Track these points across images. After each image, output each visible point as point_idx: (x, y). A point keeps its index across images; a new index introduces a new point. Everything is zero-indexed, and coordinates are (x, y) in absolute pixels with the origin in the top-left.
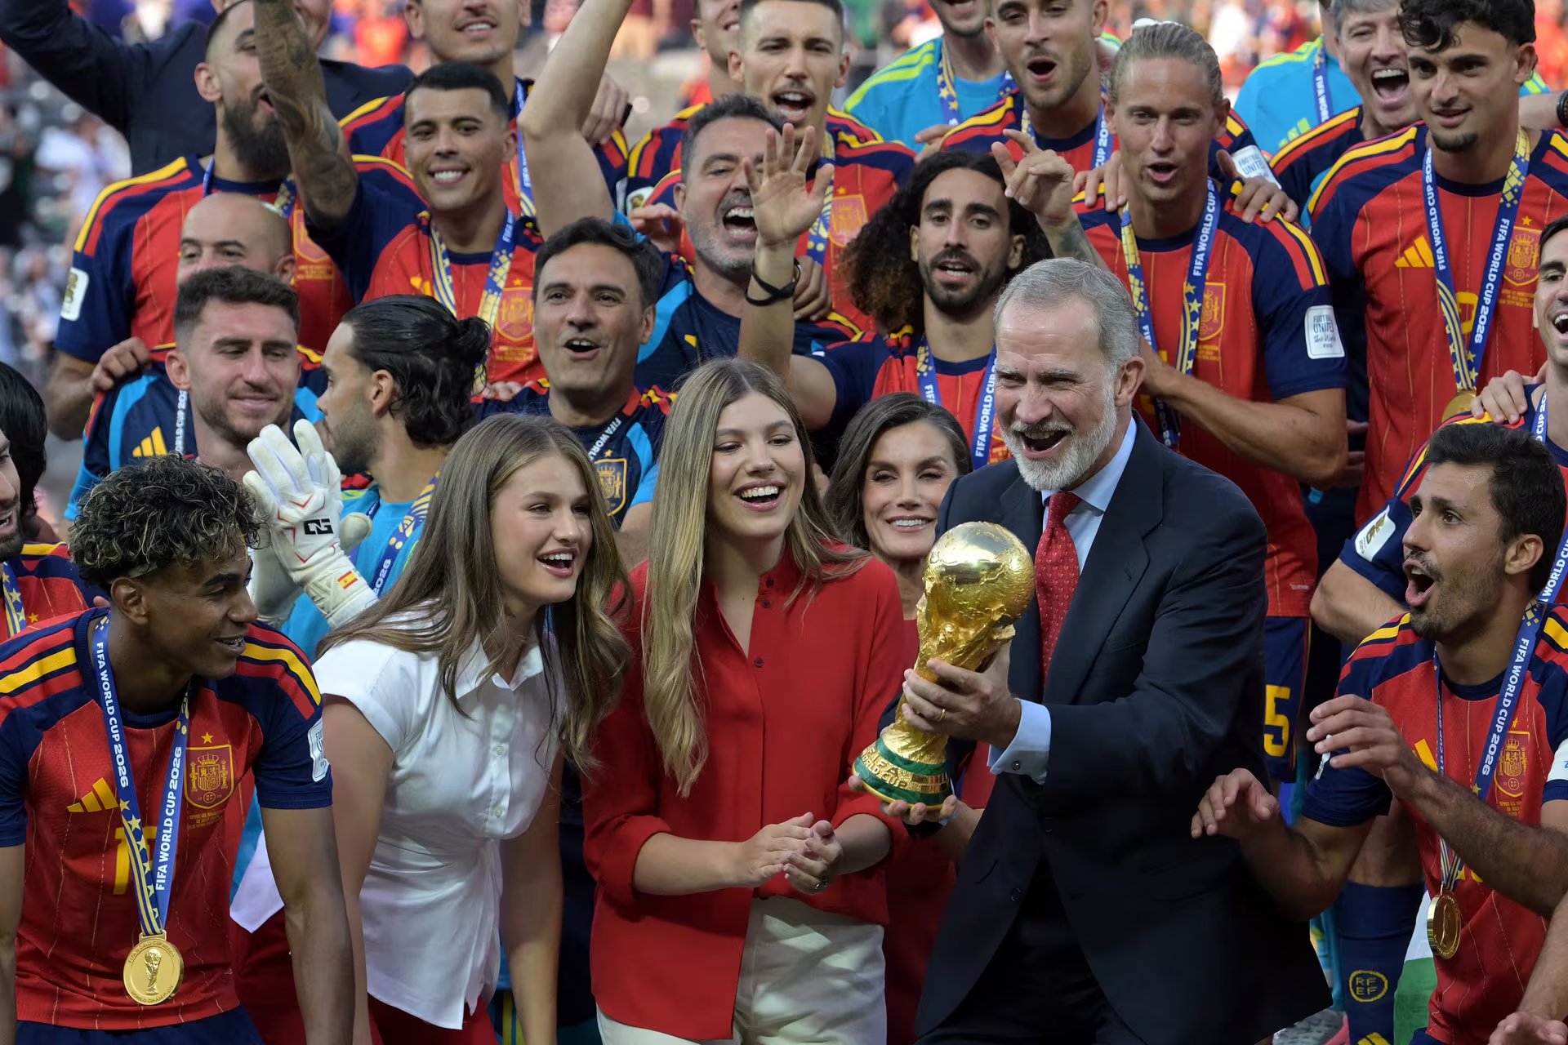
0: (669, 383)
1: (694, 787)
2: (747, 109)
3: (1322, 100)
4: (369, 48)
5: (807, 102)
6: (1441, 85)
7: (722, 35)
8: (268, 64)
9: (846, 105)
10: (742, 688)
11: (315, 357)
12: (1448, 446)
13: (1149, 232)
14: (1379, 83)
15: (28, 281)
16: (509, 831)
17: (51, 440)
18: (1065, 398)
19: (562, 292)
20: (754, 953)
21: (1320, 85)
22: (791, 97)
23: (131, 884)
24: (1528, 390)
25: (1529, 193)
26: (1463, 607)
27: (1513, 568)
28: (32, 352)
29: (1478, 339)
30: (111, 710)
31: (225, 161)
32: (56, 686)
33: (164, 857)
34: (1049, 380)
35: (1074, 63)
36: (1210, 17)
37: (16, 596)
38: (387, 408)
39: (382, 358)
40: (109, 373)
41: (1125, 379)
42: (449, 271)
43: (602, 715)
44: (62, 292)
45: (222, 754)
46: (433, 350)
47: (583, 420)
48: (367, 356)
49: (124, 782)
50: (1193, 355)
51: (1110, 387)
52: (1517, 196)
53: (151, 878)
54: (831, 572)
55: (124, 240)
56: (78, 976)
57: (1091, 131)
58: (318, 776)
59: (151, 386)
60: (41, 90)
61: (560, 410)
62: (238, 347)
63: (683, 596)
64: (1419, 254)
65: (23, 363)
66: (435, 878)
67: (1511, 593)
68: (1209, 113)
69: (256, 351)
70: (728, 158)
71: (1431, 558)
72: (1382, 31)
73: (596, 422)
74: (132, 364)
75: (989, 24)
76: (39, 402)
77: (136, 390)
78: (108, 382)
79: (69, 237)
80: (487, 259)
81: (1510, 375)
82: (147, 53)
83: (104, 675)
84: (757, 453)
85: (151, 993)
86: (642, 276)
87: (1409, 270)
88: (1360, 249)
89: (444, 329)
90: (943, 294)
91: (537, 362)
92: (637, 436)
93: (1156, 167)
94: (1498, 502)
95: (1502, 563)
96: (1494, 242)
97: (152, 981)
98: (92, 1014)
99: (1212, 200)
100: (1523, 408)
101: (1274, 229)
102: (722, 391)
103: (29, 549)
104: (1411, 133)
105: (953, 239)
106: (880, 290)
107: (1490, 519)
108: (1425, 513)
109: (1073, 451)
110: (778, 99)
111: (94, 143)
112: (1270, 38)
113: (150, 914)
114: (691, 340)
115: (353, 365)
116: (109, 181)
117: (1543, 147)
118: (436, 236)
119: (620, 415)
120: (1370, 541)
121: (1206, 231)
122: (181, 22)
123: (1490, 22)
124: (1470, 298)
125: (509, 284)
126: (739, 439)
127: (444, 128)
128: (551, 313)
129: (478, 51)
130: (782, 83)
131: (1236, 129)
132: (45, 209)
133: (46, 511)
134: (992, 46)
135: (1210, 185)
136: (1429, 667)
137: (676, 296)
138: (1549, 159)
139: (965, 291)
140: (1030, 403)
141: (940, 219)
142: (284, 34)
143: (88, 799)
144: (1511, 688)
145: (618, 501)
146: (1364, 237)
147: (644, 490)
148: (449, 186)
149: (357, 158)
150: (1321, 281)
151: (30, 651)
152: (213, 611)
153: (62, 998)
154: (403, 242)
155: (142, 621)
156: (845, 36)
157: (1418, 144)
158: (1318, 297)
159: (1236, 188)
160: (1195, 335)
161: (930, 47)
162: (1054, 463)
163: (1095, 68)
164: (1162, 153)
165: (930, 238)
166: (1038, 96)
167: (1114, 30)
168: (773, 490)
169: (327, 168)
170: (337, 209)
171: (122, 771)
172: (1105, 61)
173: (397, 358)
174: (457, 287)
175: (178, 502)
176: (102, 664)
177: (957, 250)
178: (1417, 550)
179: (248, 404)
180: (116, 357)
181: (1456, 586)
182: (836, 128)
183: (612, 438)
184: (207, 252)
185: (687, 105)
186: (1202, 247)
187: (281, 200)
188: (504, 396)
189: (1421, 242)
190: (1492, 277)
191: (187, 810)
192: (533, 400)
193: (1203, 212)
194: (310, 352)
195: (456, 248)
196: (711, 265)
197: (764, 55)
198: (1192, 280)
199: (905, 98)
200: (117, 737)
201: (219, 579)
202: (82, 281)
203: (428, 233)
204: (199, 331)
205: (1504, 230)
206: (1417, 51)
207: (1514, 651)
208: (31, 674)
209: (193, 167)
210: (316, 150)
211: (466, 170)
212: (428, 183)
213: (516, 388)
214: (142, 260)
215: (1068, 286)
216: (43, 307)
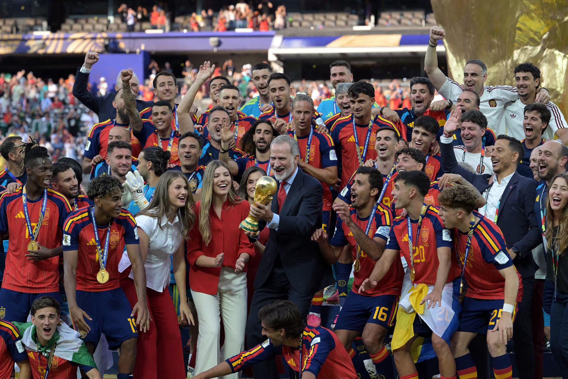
0: (205, 164)
1: (209, 244)
2: (221, 109)
3: (335, 108)
4: (146, 98)
5: (233, 109)
6: (356, 105)
7: (215, 96)
8: (125, 101)
9: (241, 109)
10: (219, 225)
11: (135, 159)
12: (360, 170)
13: (299, 136)
14: (344, 108)
15: (79, 143)
16: (172, 253)
17: (83, 175)
18: (284, 162)
19: (184, 146)
20: (221, 278)
21: (335, 105)
22: (230, 108)
23: (99, 261)
24: (374, 162)
25: (374, 127)
26: (362, 202)
27: (372, 195)
28: (79, 158)
29: (364, 156)
30: (95, 225)
31: (118, 120)
32: (84, 220)
33: (105, 254)
34: (280, 158)
35: (285, 100)
36: (312, 92)
37: (77, 205)
38: (151, 169)
39: (150, 159)
40: (95, 162)
41: (296, 159)
42: (161, 142)
43: (190, 229)
44: (85, 145)
45: (117, 234)
46: (160, 157)
47: (188, 171)
48: (147, 158)
49: (97, 239)
50: (308, 160)
51: (293, 160)
52: (371, 127)
53: (103, 258)
54: (237, 202)
55: (98, 135)
56: (88, 281)
57: (288, 114)
58: (137, 238)
59: (103, 164)
60: (81, 106)
61: (184, 170)
62: (120, 157)
63: (207, 207)
64: (352, 139)
65: (78, 160)
66: (157, 262)
67: (372, 200)
68: (311, 112)
69: (124, 158)
70: (217, 118)
71: (356, 192)
72: (345, 97)
73: (191, 172)
74: (99, 160)
75: (269, 93)
76: (81, 167)
77: (100, 165)
78: (95, 164)
79: (87, 135)
80: (169, 139)
81: (370, 160)
82: (102, 99)
83: (93, 218)
84: (222, 178)
85: (103, 280)
86: (200, 143)
87: (350, 142)
88: (340, 138)
89: (162, 153)
90: (259, 148)
91: (179, 160)
92: (199, 176)
93: (301, 123)
94: (370, 182)
95: (370, 193)
96: (367, 136)
97: (103, 278)
98: (91, 289)
99: (312, 129)
100: (373, 165)
101: (324, 135)
102: (215, 166)
103: (80, 196)
104: (351, 115)
105: (262, 137)
106: (247, 147)
107: (368, 185)
108: (355, 183)
109: (285, 172)
110: (227, 108)
111: (92, 116)
112: (323, 96)
113: (102, 265)
114: (210, 154)
115: (144, 160)
116: (95, 124)
117: (376, 118)
118: (158, 135)
119: (195, 171)
120: (344, 193)
121: (311, 135)
122: (108, 93)
123: (366, 93)
124: (362, 148)
125: (173, 144)
126: (218, 175)
127: (160, 114)
128: (182, 150)
129: (168, 98)
130: (228, 105)
131: (317, 114)
132: (82, 129)
133: (83, 189)
134: (269, 97)
135: (311, 126)
136: (355, 215)
137: (207, 146)
138: (377, 120)
139: (264, 147)
140: (277, 163)
141: (259, 133)
142: (129, 95)
143: (91, 243)
144: (371, 219)
145: (195, 188)
146: (341, 135)
147: (200, 186)
148: (161, 125)
149: (143, 120)
150: (333, 145)
151: (79, 213)
152: (114, 204)
153: (85, 285)
154: (152, 136)
155: (100, 206)
156: (240, 96)
157: (352, 117)
158: (332, 148)
159: (316, 127)
160: (308, 156)
161: (257, 98)
162: (281, 175)
163: (289, 101)
164: (302, 120)
165: (257, 137)
166: (278, 107)
167: (293, 94)
168: (225, 185)
169: (137, 122)
170: (139, 130)
171: (97, 237)
172: (291, 100)
173: (153, 159)
174: (163, 145)
175: (107, 182)
176: (93, 216)
177: (262, 139)
178: (354, 190)
179: (122, 168)
180: (96, 158)
181: (361, 198)
182: (238, 114)
183: (194, 175)
184: (114, 138)
185: (208, 109)
186: (310, 138)
187: (129, 128)
188: (172, 167)
189: (352, 136)
190: (366, 143)
191: (109, 245)
192: (178, 168)
193: (310, 131)
194: (134, 158)
195: (162, 137)
196: (214, 140)
197: (224, 100)
198: (308, 145)
199: (252, 108)
200: (96, 230)
201: (115, 197)
202: (89, 143)
203: (157, 134)
204: (112, 153)
205: (369, 134)
206: (352, 99)
207: (372, 212)
208: (80, 217)
209: (112, 121)
210: (135, 118)
211: (164, 122)
212: (156, 125)
213: (175, 165)
214: (102, 139)
215: (285, 140)
216: (81, 149)
